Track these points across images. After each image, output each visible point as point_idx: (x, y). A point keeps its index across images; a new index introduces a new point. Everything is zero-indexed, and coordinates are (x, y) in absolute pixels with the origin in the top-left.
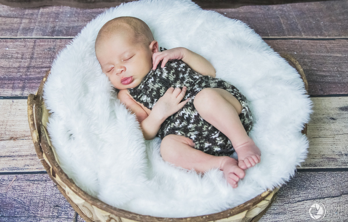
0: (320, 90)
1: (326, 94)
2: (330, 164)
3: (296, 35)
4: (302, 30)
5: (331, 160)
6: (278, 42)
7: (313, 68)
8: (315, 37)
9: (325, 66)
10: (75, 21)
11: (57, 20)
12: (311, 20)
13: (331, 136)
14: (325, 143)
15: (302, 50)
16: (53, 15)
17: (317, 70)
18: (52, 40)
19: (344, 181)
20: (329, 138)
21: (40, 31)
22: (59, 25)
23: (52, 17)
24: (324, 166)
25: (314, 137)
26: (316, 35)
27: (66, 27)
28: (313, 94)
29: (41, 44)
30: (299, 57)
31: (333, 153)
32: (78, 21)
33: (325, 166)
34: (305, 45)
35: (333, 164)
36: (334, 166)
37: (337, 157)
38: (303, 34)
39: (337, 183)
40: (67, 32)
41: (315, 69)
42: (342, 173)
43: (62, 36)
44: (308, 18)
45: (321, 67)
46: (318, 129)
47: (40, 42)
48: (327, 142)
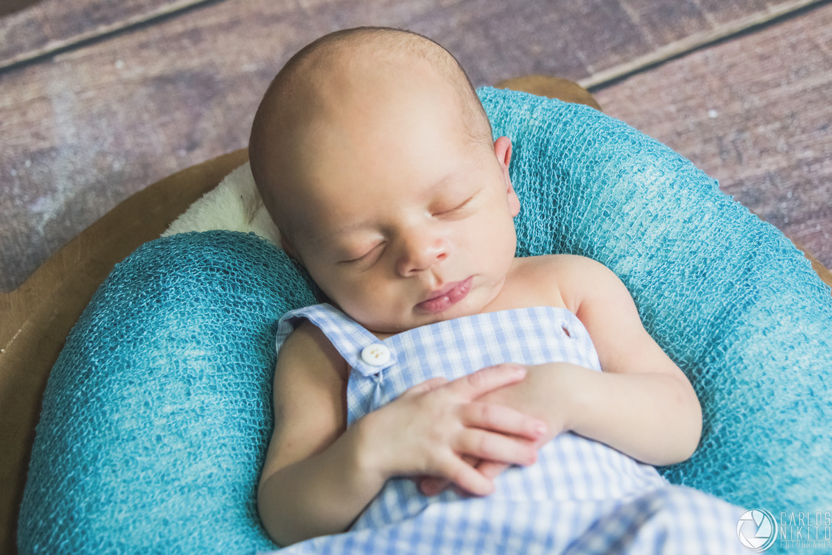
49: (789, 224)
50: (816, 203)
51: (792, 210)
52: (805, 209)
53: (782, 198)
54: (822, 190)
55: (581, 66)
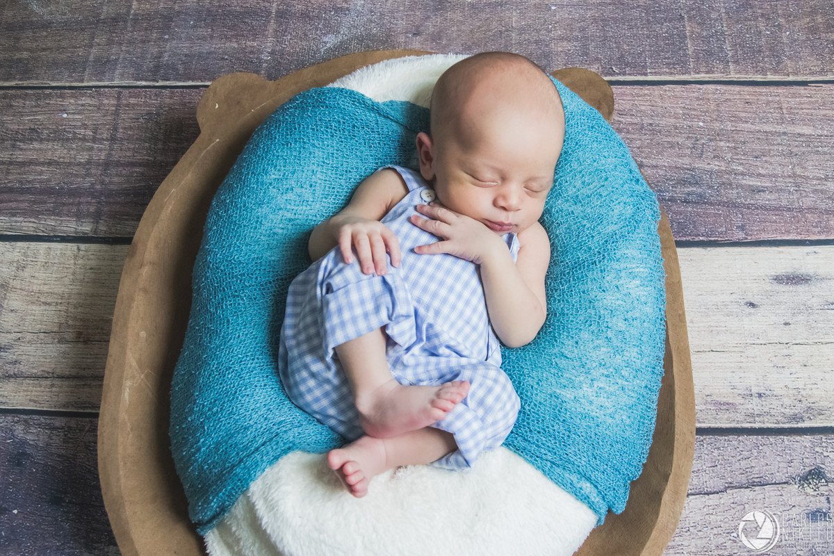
0: (738, 227)
1: (749, 238)
2: (718, 417)
3: (713, 72)
4: (733, 56)
5: (725, 407)
6: (666, 91)
7: (735, 168)
8: (759, 78)
9: (766, 162)
10: (204, 38)
11: (166, 37)
12: (762, 26)
13: (737, 349)
14: (720, 365)
15: (718, 116)
16: (159, 22)
17: (743, 174)
18: (154, 90)
19: (739, 458)
20: (732, 354)
21: (131, 66)
22: (170, 50)
23: (158, 29)
24: (704, 422)
25: (698, 352)
26: (763, 72)
27: (186, 55)
28: (719, 239)
29: (132, 101)
30: (709, 135)
31: (732, 391)
32: (212, 37)
33: (706, 421)
34: (730, 100)
35: (726, 417)
36: (726, 423)
37: (739, 400)
38: (732, 66)
39: (723, 462)
40: (185, 69)
41: (740, 168)
42: (740, 438)
43: (176, 79)
44: (756, 19)
45: (754, 164)
46: (712, 331)
47: (130, 97)
48: (725, 362)
49: (705, 203)
50: (727, 198)
51: (712, 196)
52: (719, 198)
53: (711, 187)
54: (735, 191)
55: (645, 67)
